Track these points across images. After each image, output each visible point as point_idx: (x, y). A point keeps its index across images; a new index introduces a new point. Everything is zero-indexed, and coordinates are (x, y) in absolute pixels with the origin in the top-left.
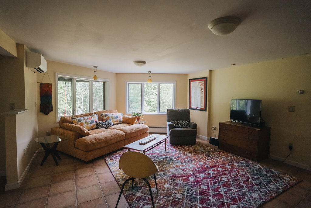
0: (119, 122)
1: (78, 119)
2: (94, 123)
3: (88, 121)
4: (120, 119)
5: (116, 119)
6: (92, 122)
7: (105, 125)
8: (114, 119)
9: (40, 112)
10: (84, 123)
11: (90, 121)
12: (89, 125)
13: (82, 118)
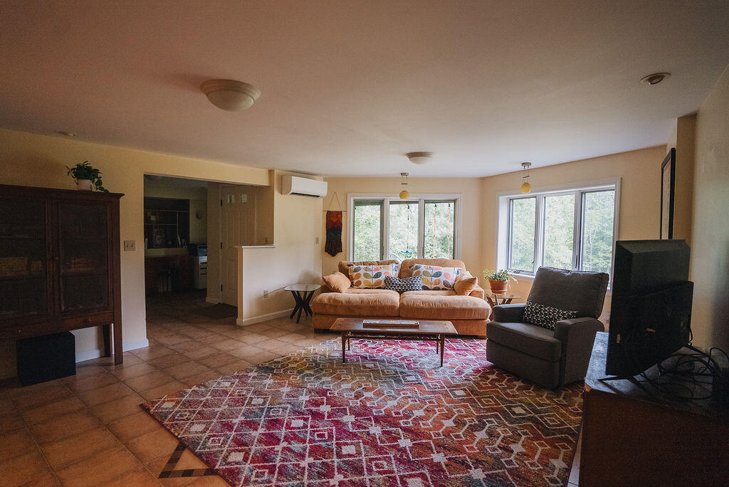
0: (442, 286)
1: (355, 266)
2: (382, 278)
3: (370, 273)
4: (445, 279)
5: (434, 279)
6: (378, 275)
7: (400, 285)
8: (429, 278)
9: (326, 251)
10: (362, 275)
11: (375, 273)
12: (370, 280)
13: (362, 266)
